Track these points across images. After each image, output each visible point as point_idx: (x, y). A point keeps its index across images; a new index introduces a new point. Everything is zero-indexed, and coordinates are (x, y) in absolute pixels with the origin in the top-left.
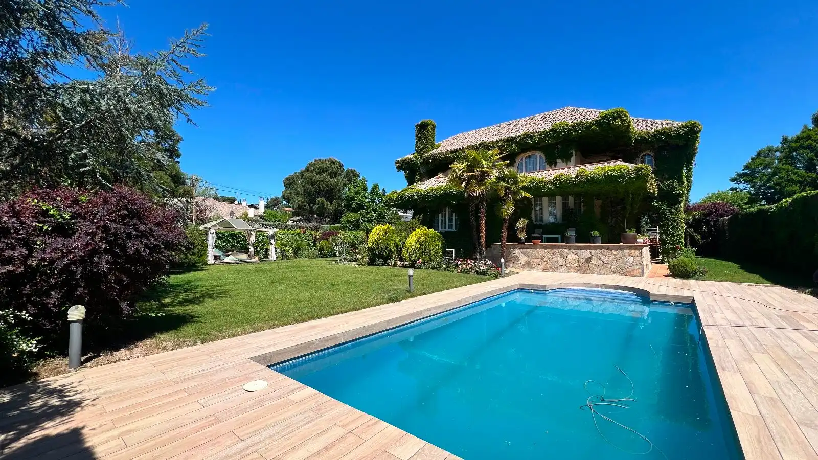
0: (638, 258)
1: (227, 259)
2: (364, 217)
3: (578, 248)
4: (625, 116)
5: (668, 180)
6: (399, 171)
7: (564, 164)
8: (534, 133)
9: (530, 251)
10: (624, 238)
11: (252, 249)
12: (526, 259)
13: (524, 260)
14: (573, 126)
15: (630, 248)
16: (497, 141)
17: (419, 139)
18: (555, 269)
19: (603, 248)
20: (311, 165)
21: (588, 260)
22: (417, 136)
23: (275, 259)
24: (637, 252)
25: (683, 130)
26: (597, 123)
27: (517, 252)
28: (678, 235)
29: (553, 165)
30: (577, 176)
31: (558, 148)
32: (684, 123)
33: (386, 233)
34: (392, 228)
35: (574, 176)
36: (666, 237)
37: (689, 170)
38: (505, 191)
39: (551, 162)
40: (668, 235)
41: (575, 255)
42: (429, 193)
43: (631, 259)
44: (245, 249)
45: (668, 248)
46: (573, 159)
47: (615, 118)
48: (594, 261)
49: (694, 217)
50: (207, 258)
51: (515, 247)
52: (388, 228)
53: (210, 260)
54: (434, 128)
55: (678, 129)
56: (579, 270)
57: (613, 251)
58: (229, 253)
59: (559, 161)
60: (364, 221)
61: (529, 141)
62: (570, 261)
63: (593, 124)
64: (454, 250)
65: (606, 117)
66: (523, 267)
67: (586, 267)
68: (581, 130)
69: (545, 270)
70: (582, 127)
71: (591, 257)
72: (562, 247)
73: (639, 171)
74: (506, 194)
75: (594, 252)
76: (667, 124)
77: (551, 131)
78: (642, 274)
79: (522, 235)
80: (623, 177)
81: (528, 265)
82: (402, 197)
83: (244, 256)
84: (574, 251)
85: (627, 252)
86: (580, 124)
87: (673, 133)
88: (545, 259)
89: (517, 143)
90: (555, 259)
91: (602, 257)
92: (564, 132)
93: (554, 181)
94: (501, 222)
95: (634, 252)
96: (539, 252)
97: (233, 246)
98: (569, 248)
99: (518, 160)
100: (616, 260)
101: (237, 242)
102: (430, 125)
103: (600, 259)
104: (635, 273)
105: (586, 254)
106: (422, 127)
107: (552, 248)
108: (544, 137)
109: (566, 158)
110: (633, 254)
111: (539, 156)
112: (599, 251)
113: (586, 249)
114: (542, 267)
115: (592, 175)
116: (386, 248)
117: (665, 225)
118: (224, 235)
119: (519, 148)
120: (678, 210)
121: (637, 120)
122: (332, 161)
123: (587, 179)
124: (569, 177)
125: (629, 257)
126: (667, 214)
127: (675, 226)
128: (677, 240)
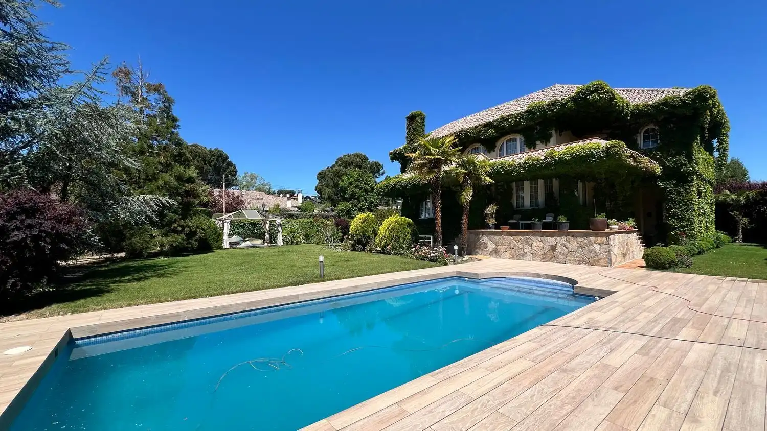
0: (606, 246)
1: (243, 245)
2: (355, 206)
3: (543, 235)
4: (603, 88)
5: (674, 156)
6: (392, 161)
7: (544, 145)
8: (509, 116)
9: (497, 237)
10: (592, 224)
11: (267, 236)
12: (494, 246)
13: (491, 246)
14: (548, 104)
15: (596, 235)
16: (476, 127)
17: (410, 130)
18: (520, 256)
19: (568, 234)
20: (340, 159)
21: (553, 248)
22: (407, 128)
23: (282, 244)
24: (604, 239)
25: (690, 97)
26: (574, 99)
27: (485, 239)
28: (688, 219)
29: (532, 147)
30: (545, 159)
31: (537, 129)
32: (691, 90)
33: (365, 220)
34: (371, 215)
35: (543, 158)
36: (674, 222)
37: (721, 142)
38: (464, 177)
39: (531, 144)
40: (677, 219)
41: (539, 242)
42: (409, 182)
43: (597, 247)
44: (262, 236)
45: (676, 234)
46: (552, 140)
47: (592, 93)
48: (559, 248)
49: (747, 198)
50: (222, 242)
51: (483, 234)
52: (368, 215)
53: (226, 245)
54: (423, 119)
55: (684, 96)
56: (544, 259)
57: (578, 238)
58: (247, 239)
59: (538, 142)
60: (356, 210)
61: (506, 124)
62: (535, 248)
63: (569, 101)
64: (432, 236)
65: (581, 92)
66: (491, 254)
67: (551, 255)
68: (556, 109)
69: (512, 258)
70: (558, 105)
71: (556, 245)
72: (527, 234)
73: (610, 148)
74: (465, 180)
75: (559, 238)
76: (674, 92)
77: (526, 112)
78: (609, 263)
79: (491, 222)
80: (592, 156)
81: (496, 253)
82: (387, 186)
83: (259, 242)
84: (539, 238)
85: (593, 239)
86: (555, 102)
87: (677, 103)
88: (512, 247)
89: (495, 127)
90: (521, 246)
91: (567, 244)
92: (539, 112)
93: (523, 164)
94: (461, 208)
95: (600, 240)
96: (506, 239)
97: (252, 233)
98: (534, 235)
99: (499, 144)
100: (582, 248)
101: (257, 230)
102: (418, 116)
103: (565, 246)
104: (602, 262)
105: (551, 241)
106: (412, 119)
107: (518, 234)
108: (520, 119)
109: (546, 140)
110: (599, 241)
111: (519, 137)
112: (564, 238)
113: (551, 235)
114: (508, 254)
115: (560, 155)
116: (364, 235)
117: (673, 208)
118: (245, 224)
119: (497, 132)
120: (688, 191)
121: (643, 91)
122: (358, 156)
123: (555, 160)
124: (538, 159)
125: (595, 245)
126: (674, 195)
127: (685, 209)
128: (687, 224)
